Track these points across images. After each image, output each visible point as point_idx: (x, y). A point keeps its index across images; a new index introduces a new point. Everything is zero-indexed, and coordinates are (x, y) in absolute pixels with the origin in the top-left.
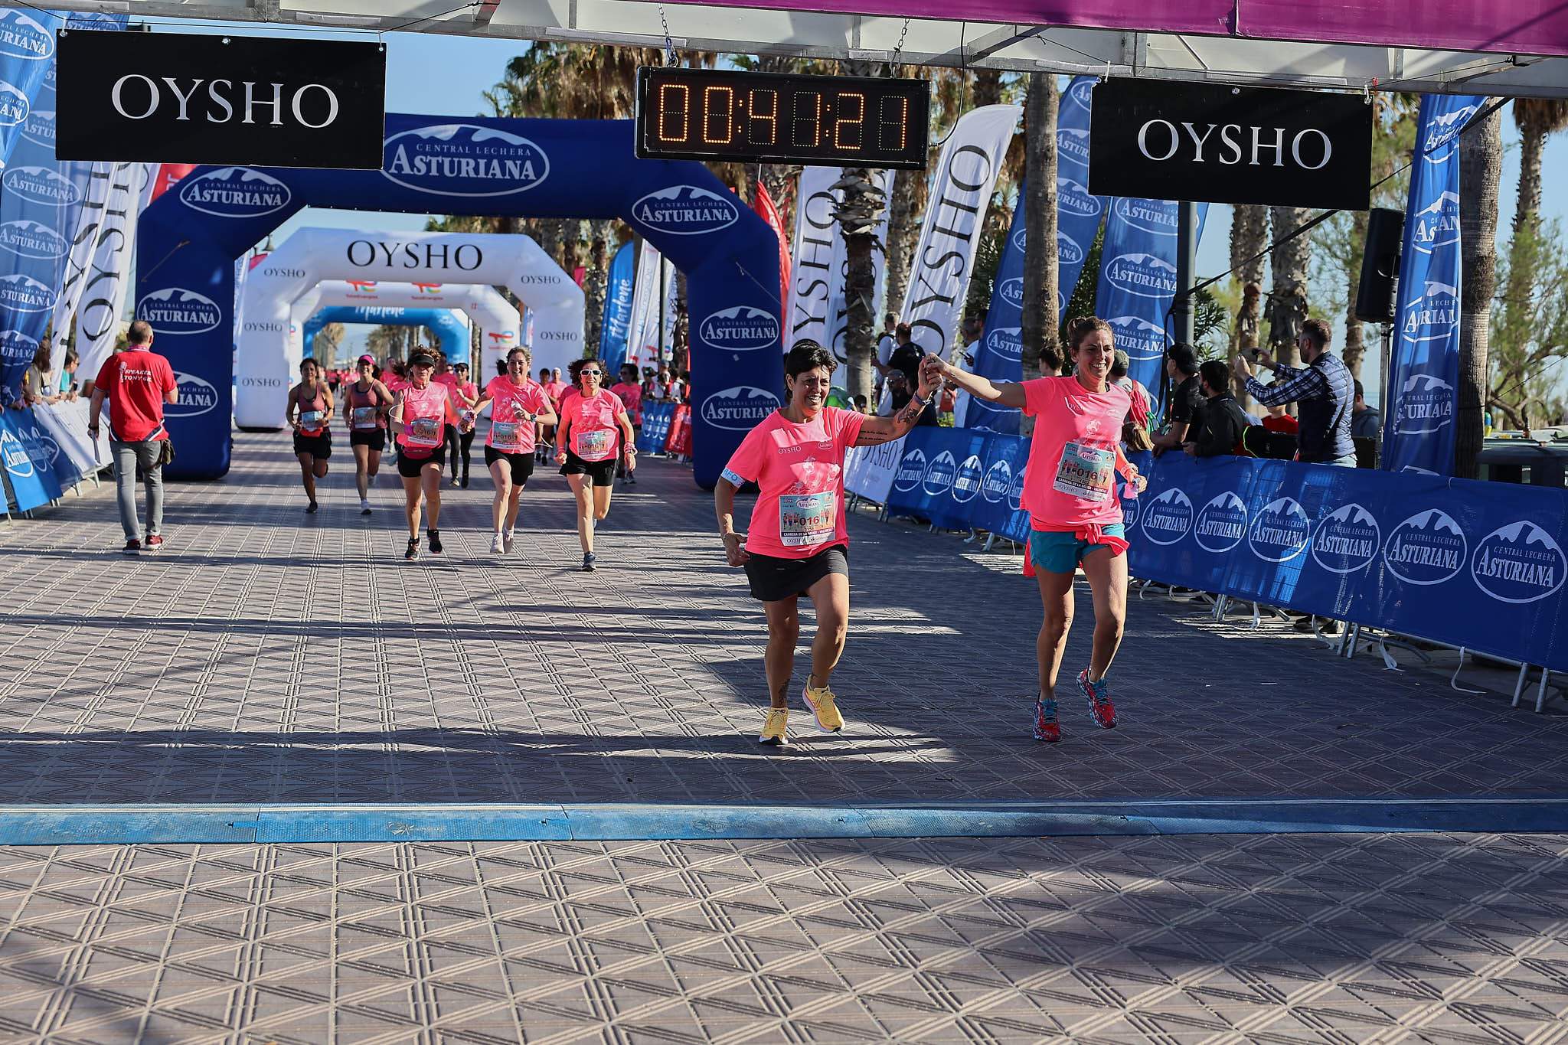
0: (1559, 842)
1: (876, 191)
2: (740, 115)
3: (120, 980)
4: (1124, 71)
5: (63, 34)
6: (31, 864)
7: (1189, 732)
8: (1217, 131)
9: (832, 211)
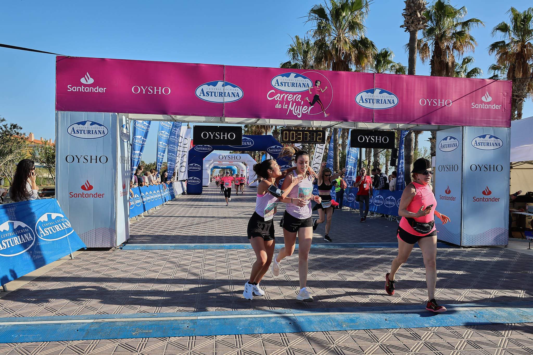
2: (296, 136)
3: (210, 268)
4: (355, 128)
5: (195, 126)
6: (191, 252)
7: (367, 233)
8: (370, 137)
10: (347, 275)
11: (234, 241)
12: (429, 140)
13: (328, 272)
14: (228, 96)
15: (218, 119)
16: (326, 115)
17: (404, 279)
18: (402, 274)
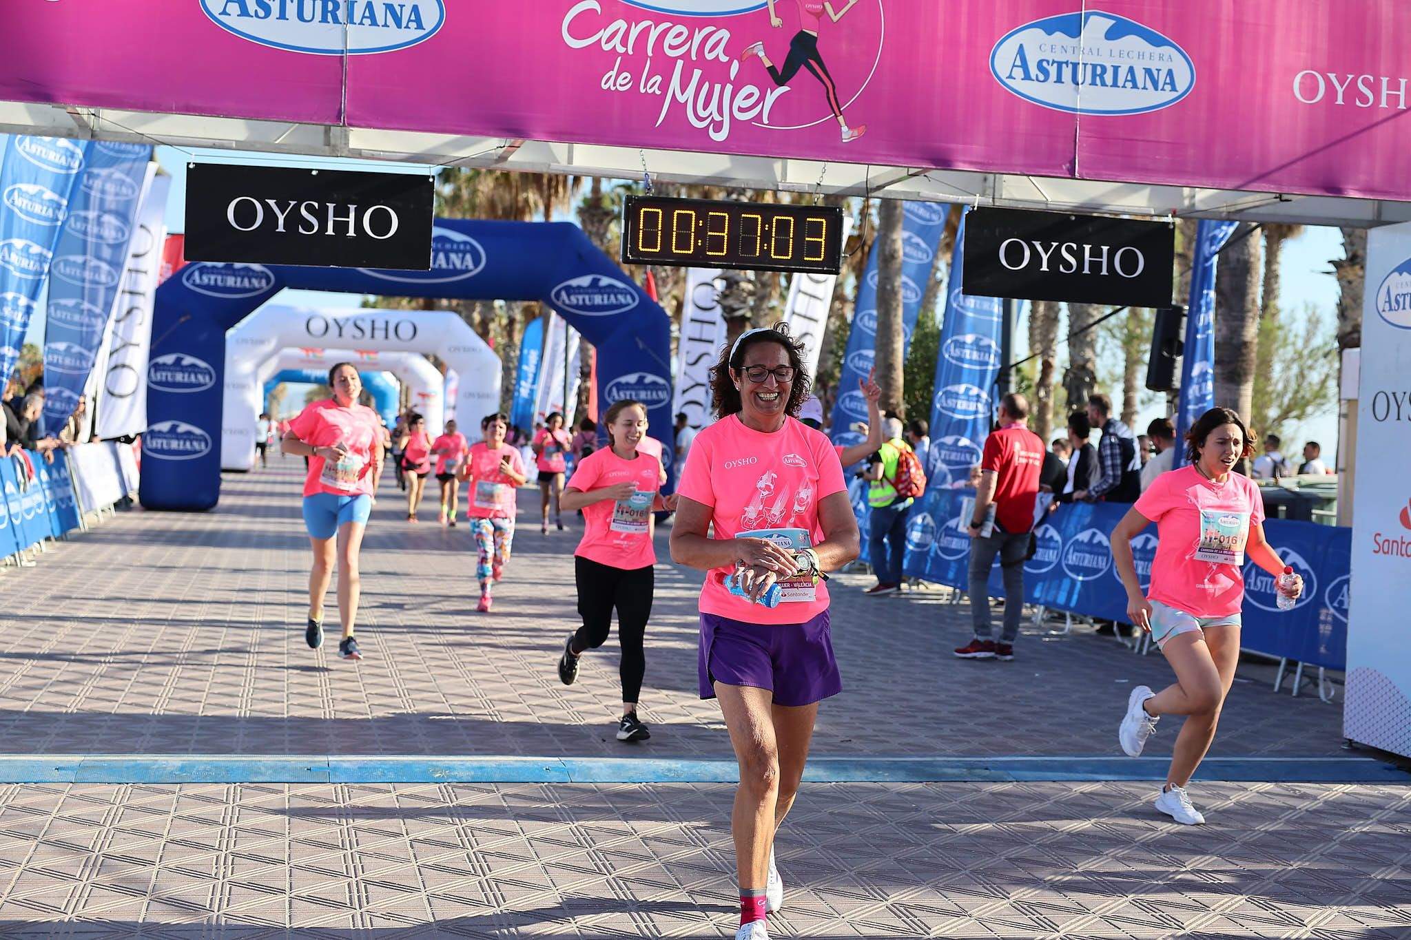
0: (1319, 789)
1: (749, 281)
2: (700, 233)
3: (261, 876)
4: (987, 201)
5: (191, 166)
6: (164, 797)
7: (1028, 709)
8: (1059, 248)
9: (716, 298)
10: (930, 910)
11: (383, 742)
12: (1332, 268)
13: (843, 894)
14: (367, 21)
15: (313, 133)
16: (847, 134)
17: (1201, 929)
18: (1188, 907)
